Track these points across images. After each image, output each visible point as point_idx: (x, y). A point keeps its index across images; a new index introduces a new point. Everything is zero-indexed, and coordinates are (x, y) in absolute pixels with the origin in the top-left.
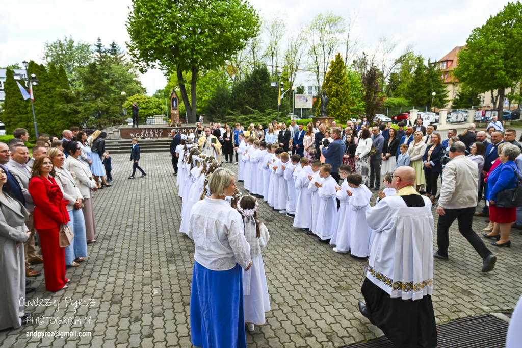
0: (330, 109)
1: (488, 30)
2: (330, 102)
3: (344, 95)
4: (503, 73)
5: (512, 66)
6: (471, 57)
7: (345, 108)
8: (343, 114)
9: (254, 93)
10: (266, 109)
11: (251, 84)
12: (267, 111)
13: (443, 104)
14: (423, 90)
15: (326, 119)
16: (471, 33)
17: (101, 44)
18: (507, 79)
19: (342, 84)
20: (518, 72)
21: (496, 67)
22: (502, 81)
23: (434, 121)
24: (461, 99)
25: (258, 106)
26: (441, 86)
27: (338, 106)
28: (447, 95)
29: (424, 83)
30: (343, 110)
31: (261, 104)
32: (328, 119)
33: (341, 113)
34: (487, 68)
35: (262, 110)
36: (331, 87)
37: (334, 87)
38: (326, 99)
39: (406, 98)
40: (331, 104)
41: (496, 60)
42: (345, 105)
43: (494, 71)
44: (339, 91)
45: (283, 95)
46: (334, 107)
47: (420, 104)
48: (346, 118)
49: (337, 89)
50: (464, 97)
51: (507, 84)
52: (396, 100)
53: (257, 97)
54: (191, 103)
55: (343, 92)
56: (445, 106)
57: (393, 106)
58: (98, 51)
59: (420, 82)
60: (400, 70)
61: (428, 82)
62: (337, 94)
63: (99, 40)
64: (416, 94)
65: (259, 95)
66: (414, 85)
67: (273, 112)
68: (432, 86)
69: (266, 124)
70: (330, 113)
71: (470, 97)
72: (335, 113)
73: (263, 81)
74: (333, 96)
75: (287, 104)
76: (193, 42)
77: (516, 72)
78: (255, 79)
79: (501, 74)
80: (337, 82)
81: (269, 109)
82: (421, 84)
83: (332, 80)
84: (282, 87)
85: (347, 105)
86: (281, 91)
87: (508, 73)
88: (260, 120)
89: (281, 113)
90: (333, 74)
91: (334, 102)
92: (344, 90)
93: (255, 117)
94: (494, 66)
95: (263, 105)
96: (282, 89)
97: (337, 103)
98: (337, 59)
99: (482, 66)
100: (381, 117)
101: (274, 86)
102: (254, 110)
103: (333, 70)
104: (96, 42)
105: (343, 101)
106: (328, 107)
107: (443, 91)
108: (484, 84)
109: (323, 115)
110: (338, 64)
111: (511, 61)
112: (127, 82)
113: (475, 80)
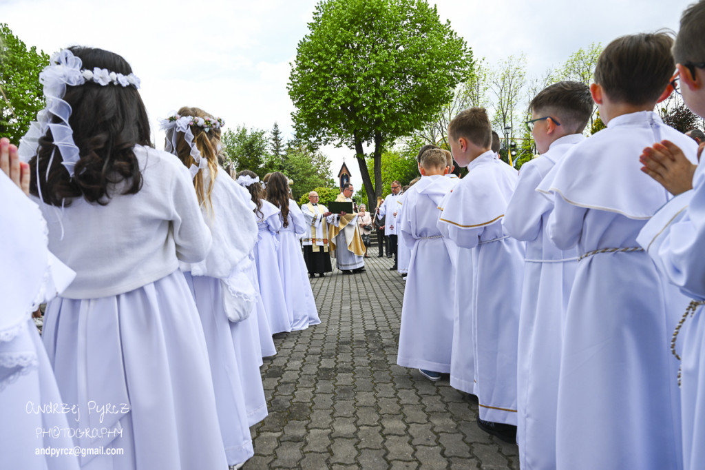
17: (278, 131)
45: (515, 162)
54: (374, 186)
58: (274, 140)
63: (276, 126)
76: (373, 96)
84: (513, 150)
86: (512, 155)
96: (514, 153)
104: (272, 128)
112: (308, 175)
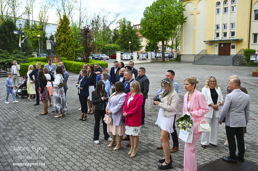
0: (60, 50)
1: (153, 8)
2: (60, 46)
3: (70, 41)
4: (162, 32)
5: (165, 29)
6: (146, 23)
7: (71, 50)
8: (70, 54)
9: (3, 38)
10: (13, 50)
11: (1, 32)
12: (14, 51)
13: (139, 49)
14: (127, 40)
15: (55, 57)
16: (145, 9)
18: (164, 35)
19: (68, 34)
20: (168, 32)
21: (158, 29)
22: (161, 37)
23: (130, 59)
24: (150, 46)
25: (7, 48)
26: (137, 38)
27: (66, 48)
28: (141, 43)
29: (127, 36)
30: (69, 51)
31: (10, 46)
32: (56, 57)
33: (68, 53)
34: (154, 29)
35: (10, 51)
36: (61, 36)
37: (62, 36)
38: (55, 44)
39: (119, 44)
40: (61, 47)
41: (158, 25)
42: (71, 48)
43: (158, 31)
44: (66, 39)
46: (63, 49)
47: (126, 48)
48: (71, 57)
49: (65, 37)
50: (151, 45)
51: (164, 38)
52: (113, 45)
53: (5, 41)
55: (69, 39)
56: (140, 50)
57: (111, 49)
59: (126, 35)
60: (119, 28)
61: (130, 36)
62: (65, 41)
64: (124, 42)
65: (7, 40)
66: (123, 37)
67: (19, 52)
68: (132, 38)
69: (11, 60)
70: (60, 53)
71: (154, 45)
72: (64, 53)
73: (11, 30)
74: (62, 42)
75: (30, 46)
77: (167, 32)
78: (5, 29)
79: (161, 33)
80: (65, 33)
81: (15, 50)
82: (126, 37)
83: (62, 32)
85: (72, 48)
87: (164, 32)
88: (7, 58)
89: (25, 52)
90: (62, 28)
91: (63, 46)
92: (69, 38)
93: (3, 56)
94: (157, 28)
95: (11, 47)
96: (23, 36)
97: (65, 46)
98: (64, 18)
99: (152, 28)
100: (103, 55)
101: (17, 33)
102: (2, 50)
103: (61, 26)
105: (69, 45)
106: (59, 49)
107: (139, 41)
108: (154, 38)
109: (53, 54)
110: (65, 21)
111: (165, 26)
113: (150, 35)
